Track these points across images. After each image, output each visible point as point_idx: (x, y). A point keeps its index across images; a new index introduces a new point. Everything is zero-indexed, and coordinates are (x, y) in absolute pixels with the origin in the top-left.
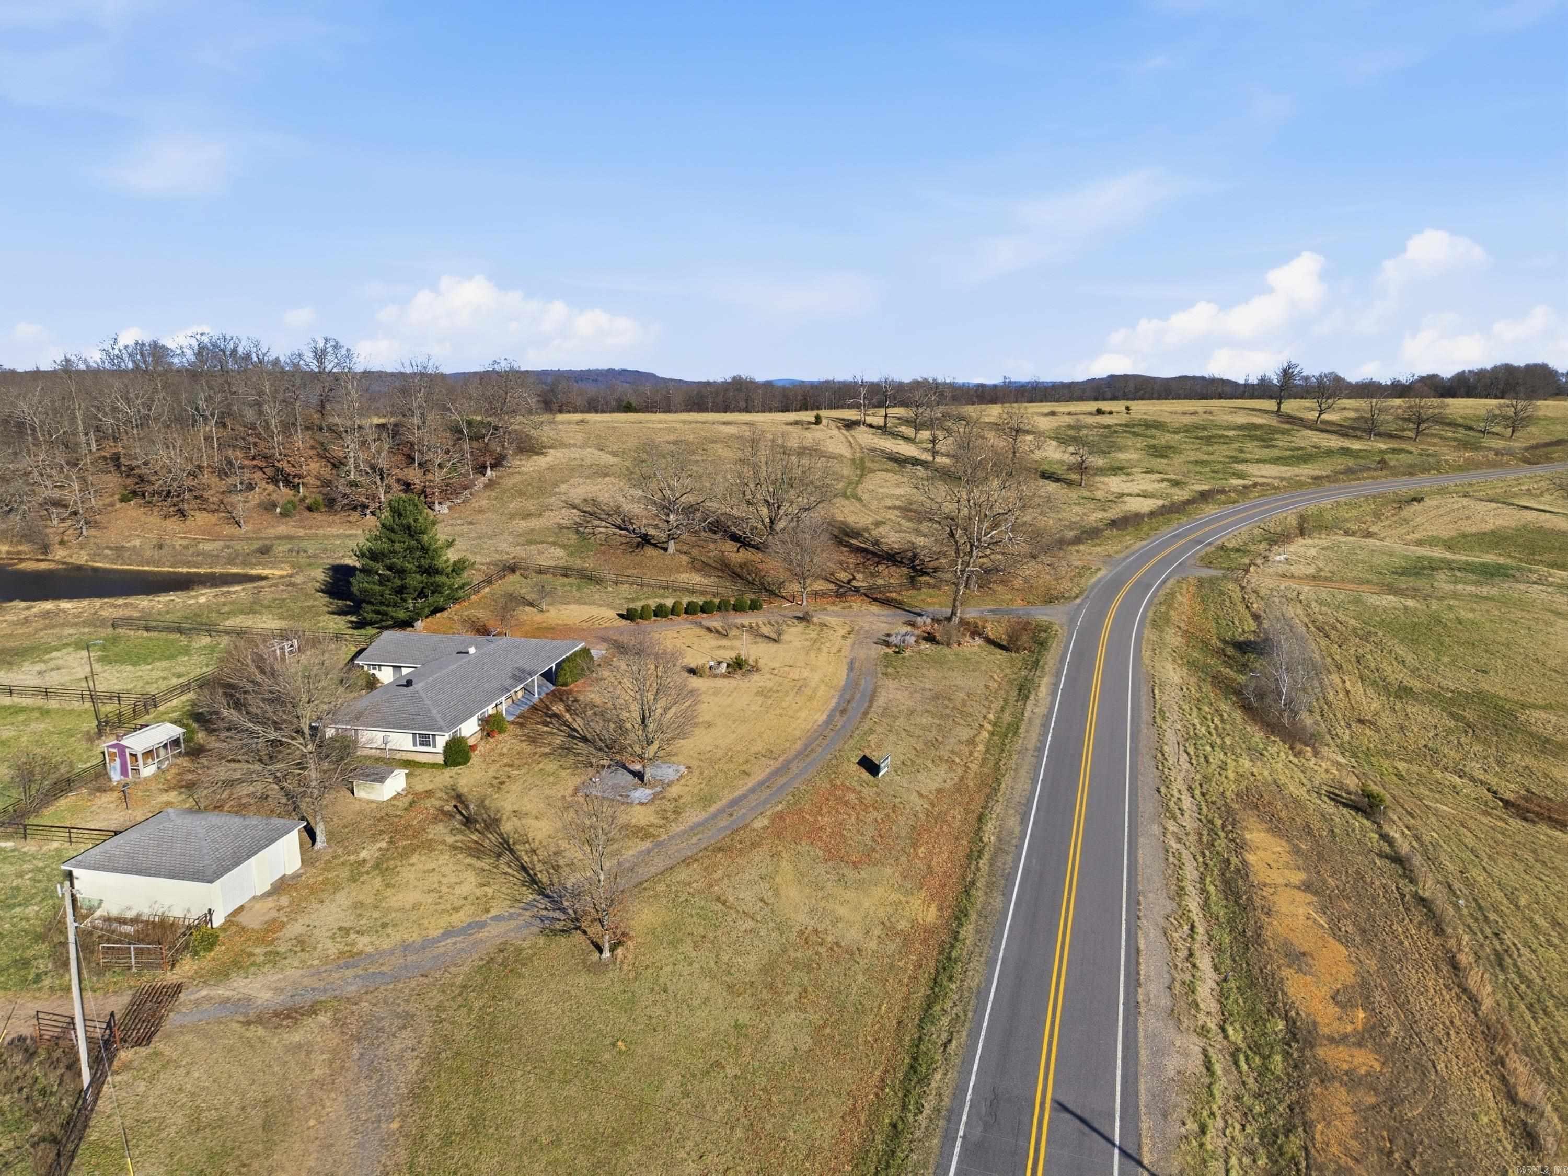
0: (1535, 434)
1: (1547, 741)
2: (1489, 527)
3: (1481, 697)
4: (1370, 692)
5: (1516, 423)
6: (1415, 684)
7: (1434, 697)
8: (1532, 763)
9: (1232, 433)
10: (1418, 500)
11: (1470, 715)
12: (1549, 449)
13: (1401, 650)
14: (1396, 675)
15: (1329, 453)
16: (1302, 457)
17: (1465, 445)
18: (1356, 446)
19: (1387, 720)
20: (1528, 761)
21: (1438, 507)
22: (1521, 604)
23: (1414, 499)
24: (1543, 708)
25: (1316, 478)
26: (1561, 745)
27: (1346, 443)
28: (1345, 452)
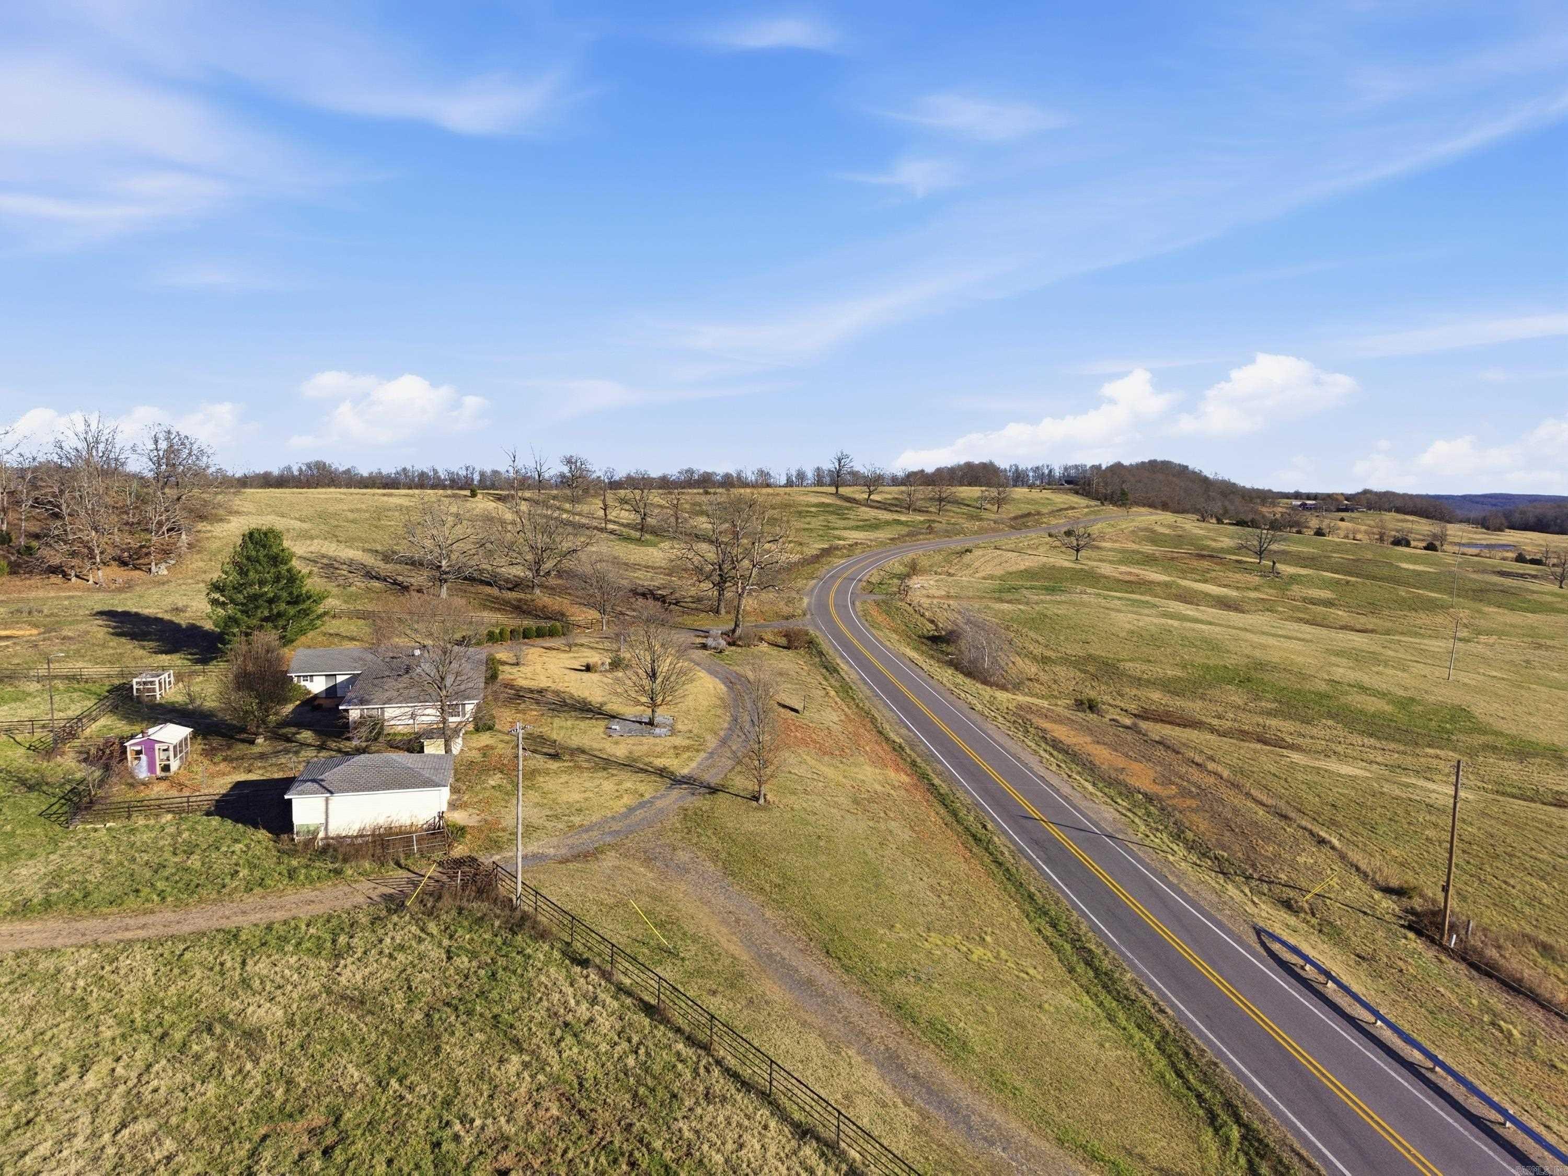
0: (1010, 511)
1: (1139, 679)
2: (1022, 567)
3: (1090, 658)
4: (1026, 660)
5: (999, 502)
6: (1052, 655)
7: (1066, 661)
8: (1139, 693)
10: (970, 551)
11: (1091, 669)
12: (1024, 520)
13: (1032, 634)
14: (1038, 651)
15: (887, 523)
16: (875, 526)
17: (972, 517)
18: (903, 518)
19: (1043, 677)
20: (1134, 692)
21: (983, 556)
22: (1083, 604)
23: (967, 551)
24: (1130, 661)
25: (892, 539)
26: (1148, 681)
27: (896, 516)
28: (898, 522)
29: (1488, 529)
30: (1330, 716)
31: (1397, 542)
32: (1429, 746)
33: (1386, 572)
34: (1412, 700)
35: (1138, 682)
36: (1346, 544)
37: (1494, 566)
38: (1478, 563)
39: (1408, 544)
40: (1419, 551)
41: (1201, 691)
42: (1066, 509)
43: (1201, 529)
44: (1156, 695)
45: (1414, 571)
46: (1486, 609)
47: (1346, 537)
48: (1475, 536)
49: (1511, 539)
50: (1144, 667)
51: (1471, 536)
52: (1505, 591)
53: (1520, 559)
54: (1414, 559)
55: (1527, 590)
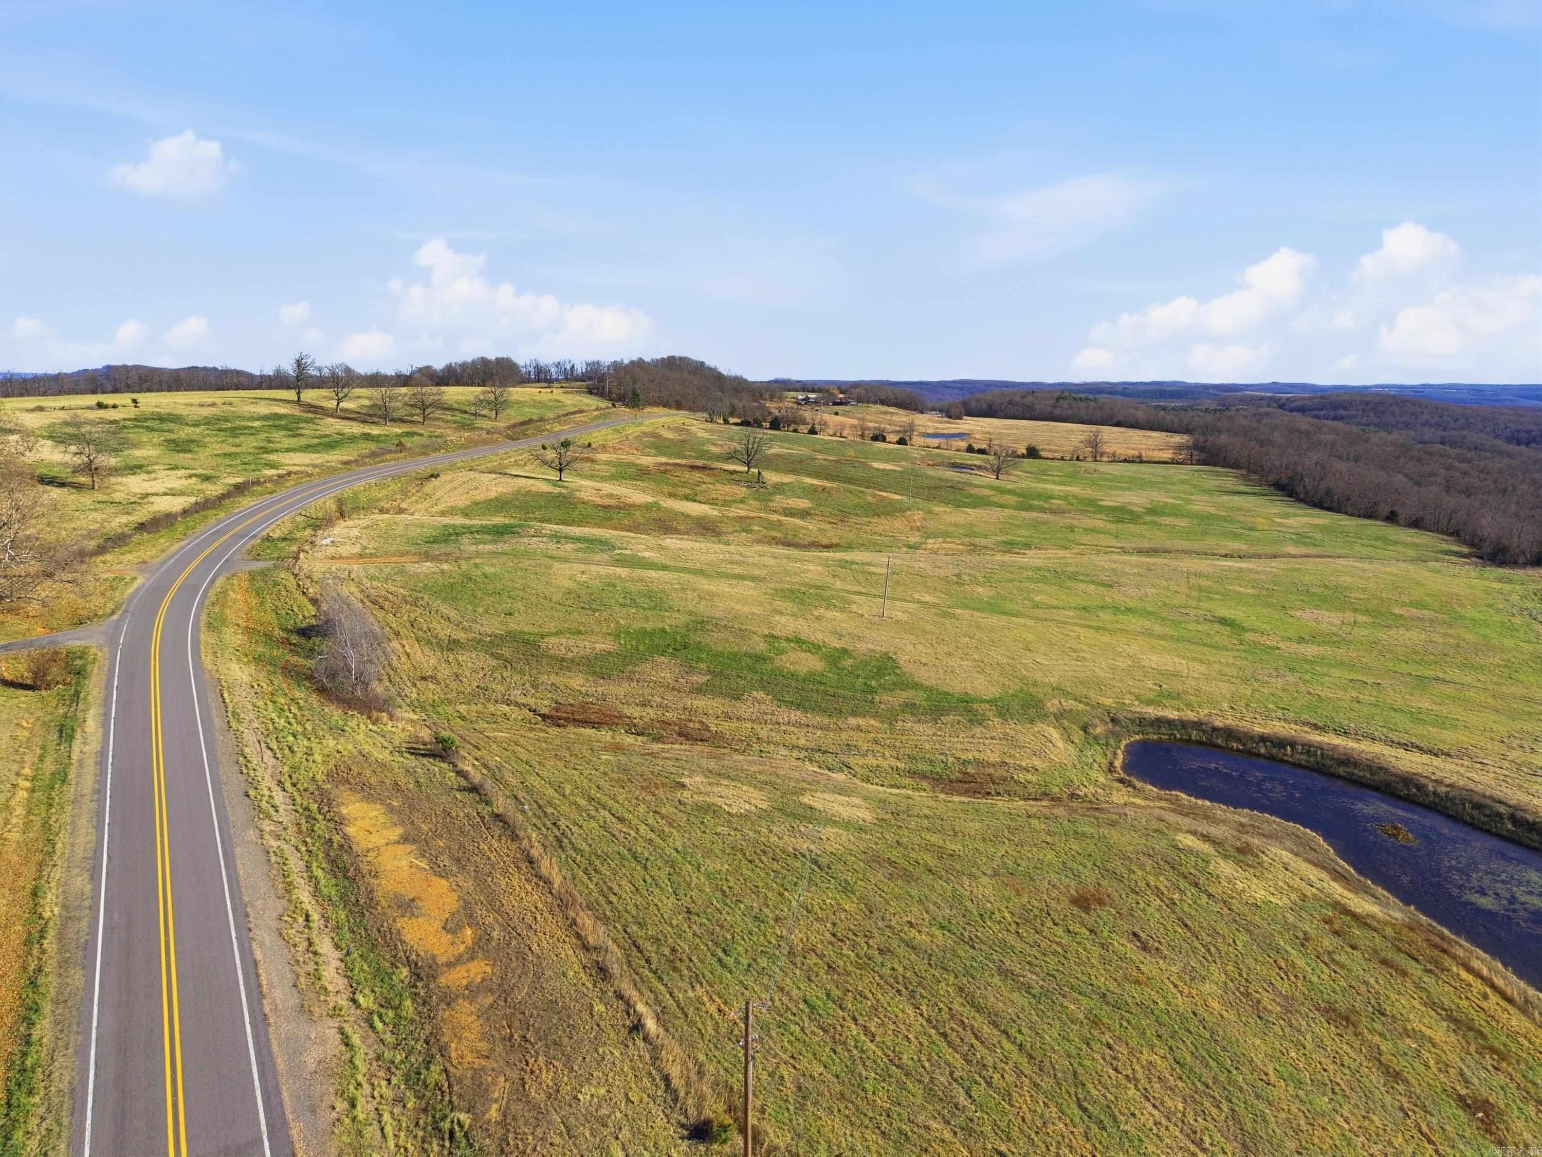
0: (511, 416)
1: (563, 660)
2: (493, 495)
3: (512, 636)
4: (427, 650)
5: (498, 406)
6: (461, 635)
7: (480, 644)
8: (556, 680)
9: (256, 424)
10: (436, 476)
11: (507, 652)
12: (524, 428)
13: (445, 609)
14: (444, 631)
15: (353, 439)
16: (330, 444)
17: (463, 426)
18: (375, 431)
19: (444, 672)
20: (553, 678)
21: (451, 481)
22: (526, 554)
23: (432, 476)
24: (556, 635)
25: (346, 463)
26: (572, 661)
27: (367, 429)
28: (367, 437)
29: (950, 417)
30: (763, 685)
31: (875, 438)
32: (854, 714)
33: (859, 473)
34: (845, 651)
35: (563, 664)
36: (833, 441)
37: (949, 458)
38: (938, 455)
39: (884, 439)
40: (892, 446)
41: (630, 668)
42: (574, 413)
43: (707, 431)
44: (577, 681)
45: (884, 470)
46: (937, 509)
47: (834, 435)
48: (941, 426)
49: (967, 427)
50: (571, 642)
51: (937, 425)
52: (953, 487)
53: (970, 449)
54: (887, 457)
55: (971, 485)
